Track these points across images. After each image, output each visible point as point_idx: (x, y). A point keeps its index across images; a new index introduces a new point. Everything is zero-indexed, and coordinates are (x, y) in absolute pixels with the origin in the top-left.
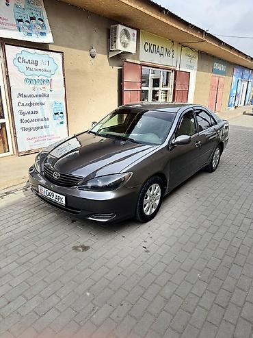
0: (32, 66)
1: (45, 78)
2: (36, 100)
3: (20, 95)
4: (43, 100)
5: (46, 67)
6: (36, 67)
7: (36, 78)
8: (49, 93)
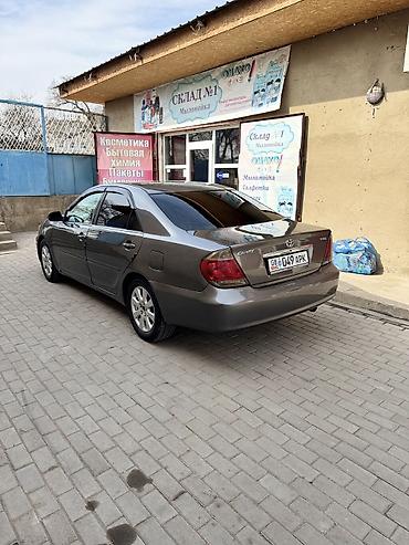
0: (263, 141)
1: (274, 155)
2: (259, 183)
3: (246, 177)
4: (267, 183)
5: (279, 140)
6: (267, 142)
7: (264, 155)
8: (276, 175)
